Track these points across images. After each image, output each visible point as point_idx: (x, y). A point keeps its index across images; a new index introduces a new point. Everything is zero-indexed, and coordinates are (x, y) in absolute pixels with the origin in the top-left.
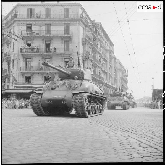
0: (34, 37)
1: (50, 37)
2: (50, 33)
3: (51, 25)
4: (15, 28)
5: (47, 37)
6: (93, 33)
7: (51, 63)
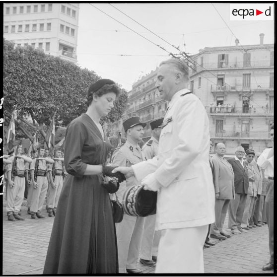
1: (250, 92)
3: (251, 75)
4: (201, 80)
7: (251, 126)
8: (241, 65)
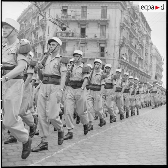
0: (69, 21)
1: (86, 21)
2: (86, 17)
3: (88, 8)
4: (51, 10)
5: (83, 20)
6: (131, 17)
7: (86, 48)
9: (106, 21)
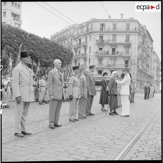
0: (105, 44)
3: (117, 35)
7: (116, 62)
8: (111, 30)
9: (129, 44)
